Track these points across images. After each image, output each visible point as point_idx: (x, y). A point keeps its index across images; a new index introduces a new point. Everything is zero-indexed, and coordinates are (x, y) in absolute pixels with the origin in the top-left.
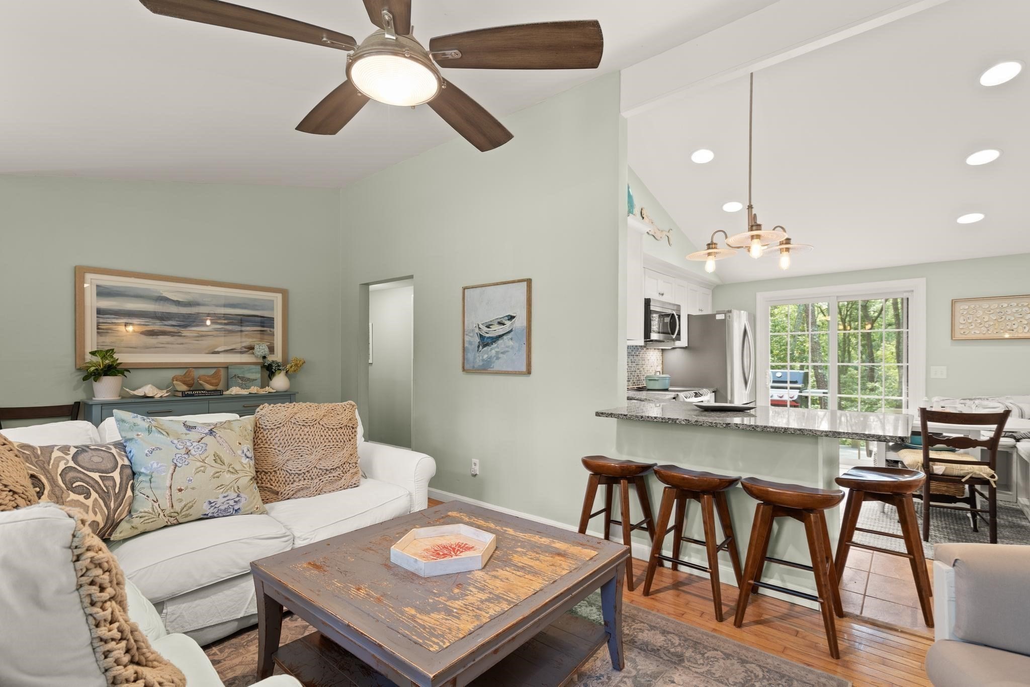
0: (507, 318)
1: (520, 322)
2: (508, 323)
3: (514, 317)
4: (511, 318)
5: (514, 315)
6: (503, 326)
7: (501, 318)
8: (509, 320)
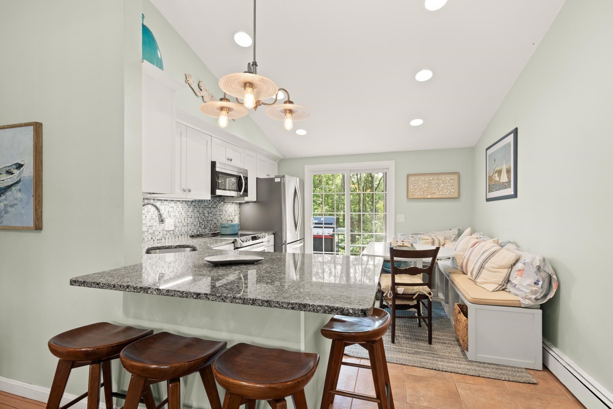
0: (15, 167)
1: (28, 171)
2: (16, 172)
3: (22, 165)
4: (19, 166)
5: (22, 163)
6: (11, 176)
7: (9, 166)
8: (17, 168)
